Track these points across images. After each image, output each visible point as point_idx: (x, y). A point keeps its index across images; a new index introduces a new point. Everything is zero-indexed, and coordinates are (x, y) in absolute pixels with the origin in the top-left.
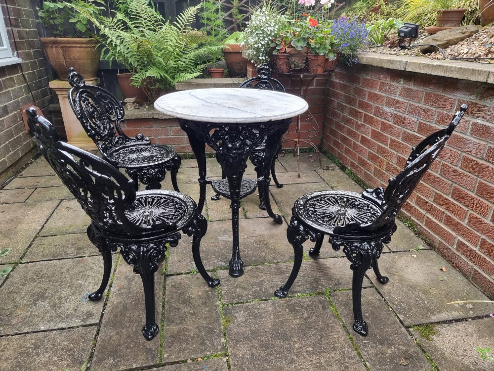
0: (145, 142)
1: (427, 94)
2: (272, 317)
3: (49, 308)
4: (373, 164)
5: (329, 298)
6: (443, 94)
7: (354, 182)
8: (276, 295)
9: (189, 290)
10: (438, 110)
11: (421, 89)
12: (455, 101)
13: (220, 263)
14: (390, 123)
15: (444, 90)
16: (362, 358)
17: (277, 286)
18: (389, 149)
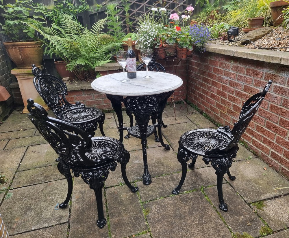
0: (81, 107)
1: (247, 69)
2: (172, 206)
3: (35, 216)
4: (219, 110)
5: (204, 192)
6: (257, 70)
7: (208, 121)
8: (173, 193)
9: (120, 196)
10: (254, 78)
11: (244, 67)
12: (264, 74)
13: (136, 177)
14: (227, 86)
15: (257, 67)
16: (226, 224)
17: (172, 188)
18: (228, 101)
